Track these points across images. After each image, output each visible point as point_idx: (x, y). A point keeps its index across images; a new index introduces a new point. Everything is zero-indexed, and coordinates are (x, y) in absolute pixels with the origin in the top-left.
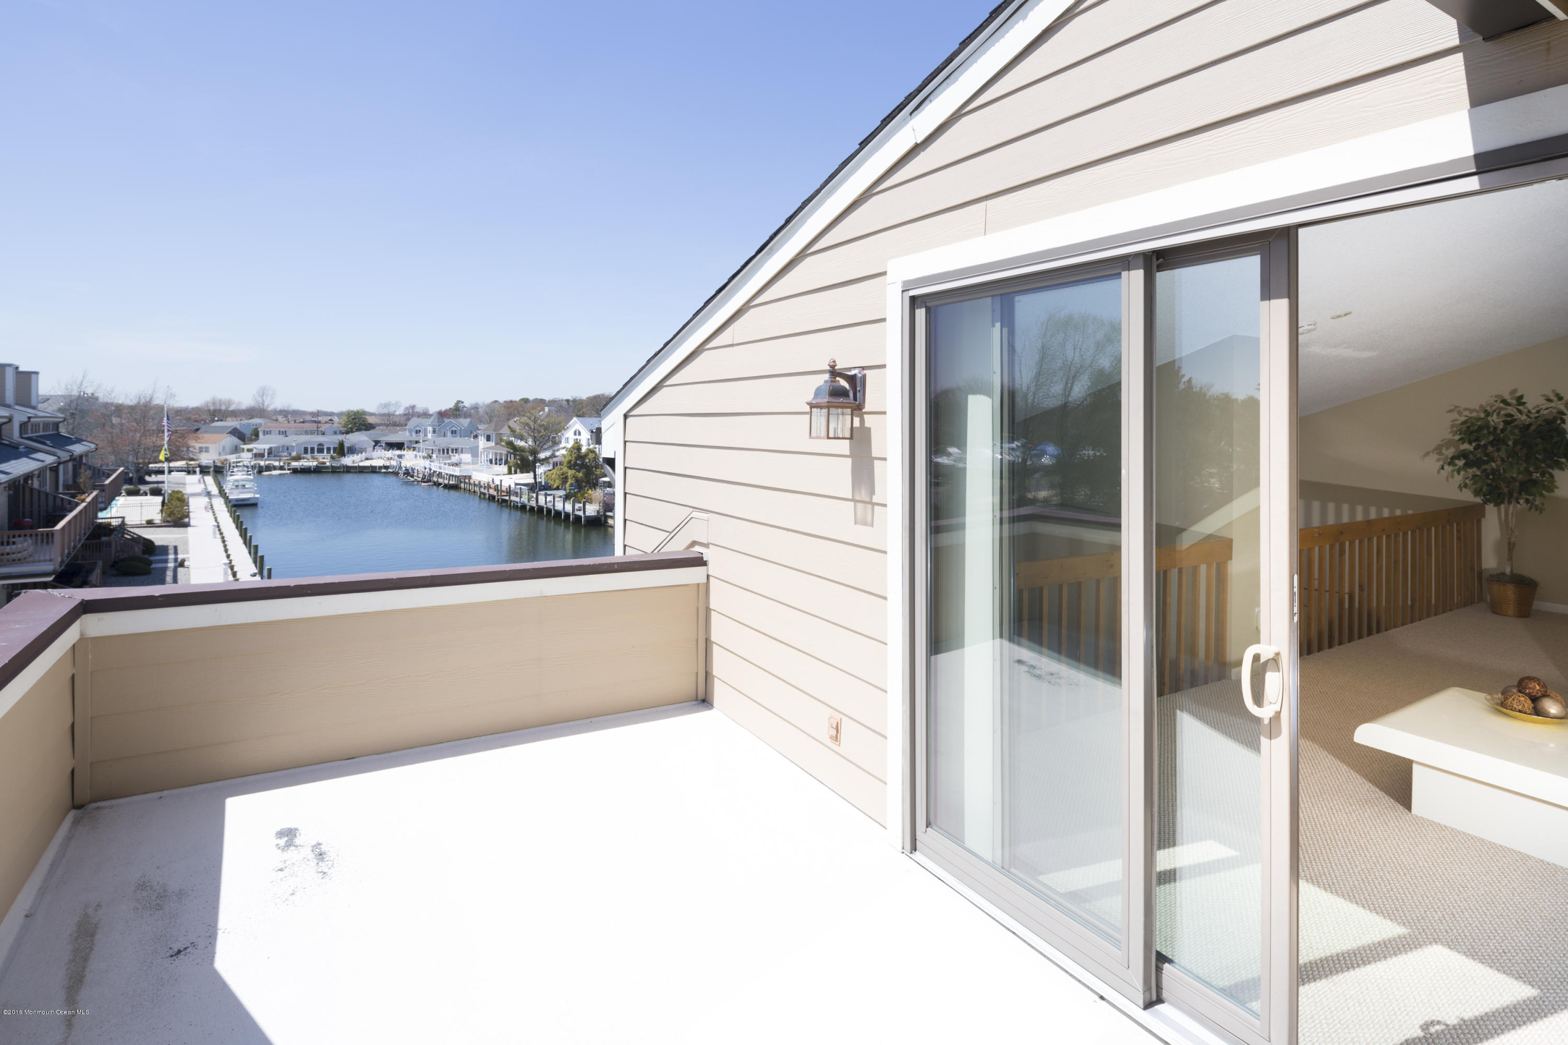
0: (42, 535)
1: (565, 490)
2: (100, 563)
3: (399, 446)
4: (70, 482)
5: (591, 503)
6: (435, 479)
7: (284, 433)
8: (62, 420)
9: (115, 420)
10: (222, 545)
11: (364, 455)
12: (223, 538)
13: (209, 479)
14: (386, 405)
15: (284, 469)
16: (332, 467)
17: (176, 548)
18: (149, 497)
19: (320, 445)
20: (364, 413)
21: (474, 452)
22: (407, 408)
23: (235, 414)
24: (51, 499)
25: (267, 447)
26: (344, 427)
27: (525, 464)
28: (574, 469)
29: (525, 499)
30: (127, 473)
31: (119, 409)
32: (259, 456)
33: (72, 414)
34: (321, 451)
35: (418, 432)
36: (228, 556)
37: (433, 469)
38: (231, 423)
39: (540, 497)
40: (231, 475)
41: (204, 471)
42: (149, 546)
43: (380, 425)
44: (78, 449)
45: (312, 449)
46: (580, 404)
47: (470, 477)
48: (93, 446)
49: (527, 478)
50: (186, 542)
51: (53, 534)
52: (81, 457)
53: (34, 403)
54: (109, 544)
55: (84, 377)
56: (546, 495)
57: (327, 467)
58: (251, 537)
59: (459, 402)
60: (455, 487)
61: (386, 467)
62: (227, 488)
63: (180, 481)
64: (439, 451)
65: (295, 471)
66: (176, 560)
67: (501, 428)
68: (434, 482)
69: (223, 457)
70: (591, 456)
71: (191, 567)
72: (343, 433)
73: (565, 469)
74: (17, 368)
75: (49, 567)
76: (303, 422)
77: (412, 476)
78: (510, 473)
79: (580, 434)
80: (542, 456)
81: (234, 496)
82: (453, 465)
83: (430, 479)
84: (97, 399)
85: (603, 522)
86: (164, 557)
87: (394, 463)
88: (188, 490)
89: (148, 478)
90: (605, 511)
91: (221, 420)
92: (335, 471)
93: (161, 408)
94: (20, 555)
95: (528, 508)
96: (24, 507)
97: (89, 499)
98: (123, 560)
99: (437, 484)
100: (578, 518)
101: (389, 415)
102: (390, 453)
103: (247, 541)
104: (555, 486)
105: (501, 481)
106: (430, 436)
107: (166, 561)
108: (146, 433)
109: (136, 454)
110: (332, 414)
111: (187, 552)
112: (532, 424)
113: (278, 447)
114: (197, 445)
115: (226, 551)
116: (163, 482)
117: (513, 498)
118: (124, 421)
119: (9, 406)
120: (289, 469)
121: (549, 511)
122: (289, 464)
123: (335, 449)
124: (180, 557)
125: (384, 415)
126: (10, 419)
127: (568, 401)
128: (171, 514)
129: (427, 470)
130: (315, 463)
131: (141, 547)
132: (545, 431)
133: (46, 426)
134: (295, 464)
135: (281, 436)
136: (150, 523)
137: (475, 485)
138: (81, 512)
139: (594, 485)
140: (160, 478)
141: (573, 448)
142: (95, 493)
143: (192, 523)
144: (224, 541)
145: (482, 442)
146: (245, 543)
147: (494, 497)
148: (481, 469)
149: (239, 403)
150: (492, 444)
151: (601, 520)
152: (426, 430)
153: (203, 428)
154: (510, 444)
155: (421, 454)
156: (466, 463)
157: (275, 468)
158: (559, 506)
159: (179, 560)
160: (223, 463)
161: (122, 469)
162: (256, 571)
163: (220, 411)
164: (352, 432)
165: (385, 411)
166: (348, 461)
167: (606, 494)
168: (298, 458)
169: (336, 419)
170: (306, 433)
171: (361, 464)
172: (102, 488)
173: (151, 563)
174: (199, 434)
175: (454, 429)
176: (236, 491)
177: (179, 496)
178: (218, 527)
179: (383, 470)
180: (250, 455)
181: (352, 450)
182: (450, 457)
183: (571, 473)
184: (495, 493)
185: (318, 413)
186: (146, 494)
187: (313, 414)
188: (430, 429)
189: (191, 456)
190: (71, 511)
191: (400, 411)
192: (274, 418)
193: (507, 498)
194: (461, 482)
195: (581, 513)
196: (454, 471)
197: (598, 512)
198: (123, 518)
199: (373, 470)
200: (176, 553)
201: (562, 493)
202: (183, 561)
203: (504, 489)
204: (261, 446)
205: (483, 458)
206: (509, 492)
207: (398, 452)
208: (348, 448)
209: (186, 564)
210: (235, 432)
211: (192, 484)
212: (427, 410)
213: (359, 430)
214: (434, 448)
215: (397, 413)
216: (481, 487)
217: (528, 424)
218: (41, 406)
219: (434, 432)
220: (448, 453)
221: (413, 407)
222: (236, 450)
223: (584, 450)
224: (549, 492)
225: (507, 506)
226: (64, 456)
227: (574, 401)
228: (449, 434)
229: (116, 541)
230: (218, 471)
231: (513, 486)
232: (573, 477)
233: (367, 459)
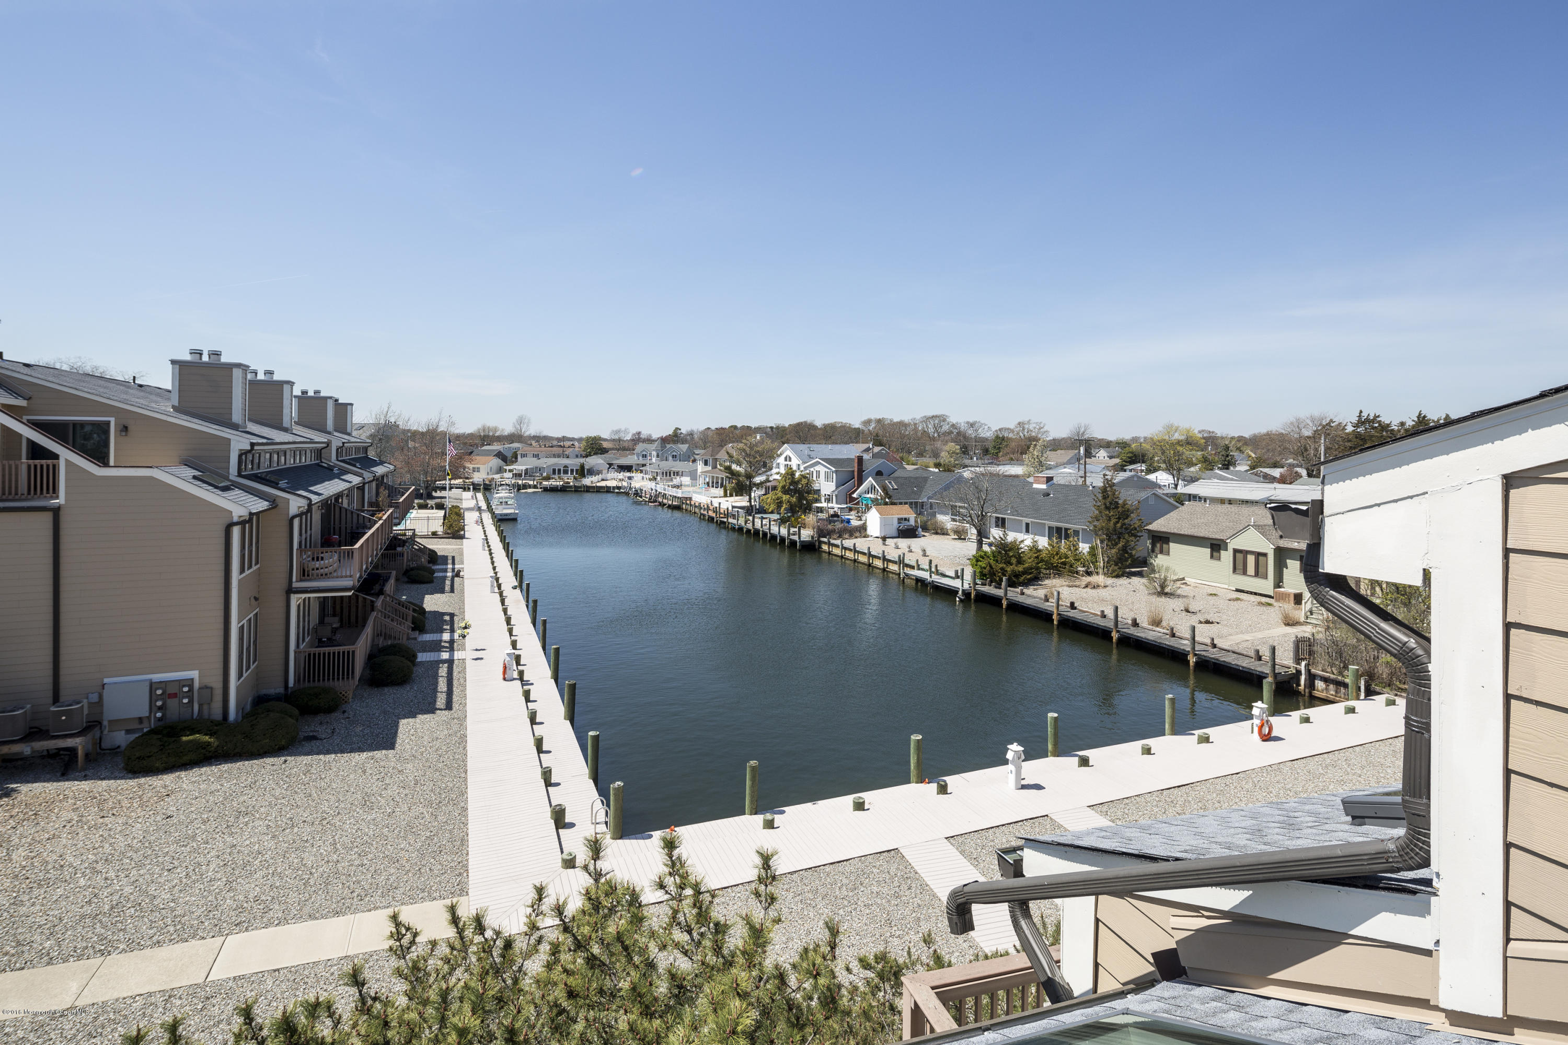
0: (344, 553)
1: (780, 514)
2: (394, 573)
3: (628, 468)
4: (374, 500)
5: (804, 528)
6: (660, 499)
7: (536, 456)
8: (324, 445)
9: (411, 444)
10: (489, 557)
11: (600, 477)
12: (490, 550)
13: (480, 496)
14: (618, 432)
15: (537, 488)
16: (575, 486)
17: (453, 558)
18: (435, 511)
19: (566, 466)
20: (600, 439)
21: (693, 476)
22: (634, 435)
23: (500, 439)
24: (355, 516)
25: (524, 468)
26: (584, 451)
27: (742, 489)
28: (788, 494)
29: (741, 521)
30: (419, 490)
31: (415, 434)
32: (518, 476)
33: (380, 439)
34: (566, 472)
35: (645, 456)
36: (494, 568)
37: (659, 490)
38: (496, 447)
39: (756, 520)
40: (497, 493)
41: (476, 488)
42: (433, 557)
43: (613, 449)
44: (380, 470)
45: (559, 470)
46: (783, 431)
47: (690, 499)
48: (392, 467)
49: (742, 501)
50: (461, 553)
51: (353, 552)
52: (383, 477)
53: (349, 430)
54: (402, 555)
55: (388, 408)
56: (762, 518)
57: (571, 487)
58: (512, 551)
59: (677, 429)
60: (678, 508)
61: (619, 488)
62: (494, 503)
63: (457, 497)
64: (663, 473)
65: (546, 490)
66: (453, 569)
67: (717, 453)
68: (659, 502)
69: (490, 477)
70: (804, 481)
71: (465, 577)
72: (584, 457)
73: (780, 494)
74: (336, 400)
75: (349, 583)
76: (552, 447)
77: (641, 497)
78: (725, 496)
79: (790, 460)
80: (758, 480)
81: (498, 511)
82: (674, 486)
83: (656, 500)
84: (398, 426)
85: (817, 547)
86: (444, 567)
87: (625, 484)
88: (465, 505)
89: (434, 494)
90: (820, 536)
91: (489, 445)
92: (578, 490)
93: (444, 434)
94: (326, 570)
95: (745, 530)
96: (334, 524)
97: (384, 518)
98: (412, 569)
99: (662, 505)
100: (793, 543)
101: (620, 440)
102: (621, 475)
103: (509, 555)
104: (770, 510)
105: (720, 503)
106: (654, 460)
107: (446, 571)
108: (434, 455)
109: (426, 473)
110: (573, 439)
111: (462, 563)
112: (748, 450)
113: (533, 468)
114: (471, 466)
115: (493, 563)
116: (445, 498)
117: (731, 520)
118: (417, 445)
119: (329, 433)
120: (541, 488)
121: (765, 534)
122: (541, 483)
123: (577, 470)
124: (457, 567)
125: (614, 440)
126: (328, 444)
127: (771, 428)
128: (450, 527)
129: (654, 491)
130: (561, 483)
131: (427, 557)
132: (760, 456)
133: (358, 449)
134: (545, 483)
135: (535, 459)
136: (434, 534)
137: (696, 506)
138: (378, 529)
139: (807, 509)
140: (443, 494)
141: (787, 473)
142: (390, 511)
143: (466, 536)
144: (491, 554)
145: (700, 467)
146: (507, 556)
147: (712, 519)
148: (699, 491)
149: (503, 430)
150: (709, 468)
151: (815, 546)
152: (650, 454)
153: (476, 451)
154: (728, 469)
155: (647, 476)
156: (685, 486)
157: (530, 487)
158: (775, 529)
159: (456, 570)
160: (490, 482)
161: (414, 487)
162: (516, 584)
163: (488, 436)
164: (590, 456)
165: (616, 437)
166: (587, 481)
167: (819, 519)
168: (548, 478)
169: (576, 444)
170: (554, 456)
171: (598, 484)
172: (397, 506)
173: (433, 572)
174: (473, 457)
175: (674, 454)
176: (500, 507)
177: (457, 510)
178: (487, 539)
179: (617, 491)
180: (510, 475)
181: (591, 472)
182: (672, 480)
183: (785, 497)
184: (714, 515)
185: (564, 439)
186: (433, 509)
187: (559, 440)
188: (654, 453)
189: (466, 476)
190: (370, 528)
191: (629, 437)
192: (529, 442)
193: (725, 520)
194: (683, 503)
195: (796, 538)
196: (677, 492)
197: (812, 537)
198: (414, 530)
199: (608, 490)
200: (453, 563)
201: (776, 516)
202: (459, 571)
203: (722, 511)
204: (519, 467)
205: (701, 481)
206: (727, 515)
207: (628, 474)
208: (587, 470)
209: (461, 574)
210: (500, 455)
211: (467, 499)
212: (650, 436)
213: (596, 454)
214: (658, 471)
215: (625, 439)
216: (701, 508)
217: (744, 450)
218: (354, 433)
219: (658, 456)
220: (670, 475)
221: (639, 433)
222: (500, 470)
223: (797, 475)
224: (765, 516)
225: (725, 528)
226: (368, 476)
227: (778, 428)
228: (670, 458)
229: (408, 552)
230: (487, 488)
231: (730, 508)
232: (788, 502)
233: (603, 480)
